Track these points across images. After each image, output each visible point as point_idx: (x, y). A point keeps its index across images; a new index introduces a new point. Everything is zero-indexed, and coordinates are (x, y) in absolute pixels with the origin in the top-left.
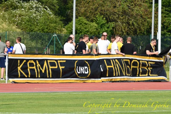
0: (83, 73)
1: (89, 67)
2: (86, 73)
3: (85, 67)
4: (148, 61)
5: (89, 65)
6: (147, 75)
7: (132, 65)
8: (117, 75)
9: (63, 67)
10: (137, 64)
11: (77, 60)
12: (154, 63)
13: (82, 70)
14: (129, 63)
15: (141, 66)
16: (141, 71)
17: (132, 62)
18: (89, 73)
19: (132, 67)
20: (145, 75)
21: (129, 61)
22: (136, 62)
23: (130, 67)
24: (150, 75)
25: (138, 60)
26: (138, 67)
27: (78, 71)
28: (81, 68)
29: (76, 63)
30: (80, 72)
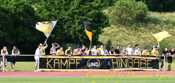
0: (95, 66)
1: (100, 63)
2: (96, 66)
3: (96, 63)
4: (146, 59)
5: (99, 62)
6: (145, 67)
8: (120, 68)
9: (79, 63)
10: (138, 61)
11: (90, 59)
12: (152, 60)
13: (93, 64)
15: (141, 62)
16: (141, 65)
17: (135, 60)
18: (99, 66)
19: (134, 62)
20: (144, 68)
21: (132, 59)
24: (147, 68)
25: (139, 59)
26: (139, 63)
27: (90, 65)
28: (93, 63)
29: (89, 60)
30: (91, 66)
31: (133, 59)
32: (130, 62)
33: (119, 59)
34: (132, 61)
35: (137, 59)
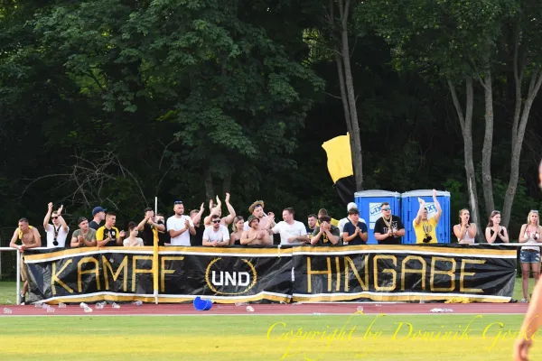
0: (234, 283)
1: (255, 273)
3: (241, 274)
4: (458, 260)
5: (253, 269)
6: (453, 288)
7: (403, 266)
8: (338, 289)
9: (171, 271)
10: (421, 264)
11: (217, 257)
12: (483, 262)
13: (228, 278)
14: (395, 263)
15: (432, 269)
16: (432, 280)
17: (405, 261)
18: (250, 285)
19: (404, 271)
20: (445, 289)
21: (395, 259)
22: (418, 261)
23: (399, 272)
24: (462, 290)
25: (423, 256)
26: (423, 271)
27: (218, 280)
28: (227, 273)
29: (212, 263)
30: (221, 284)
31: (400, 257)
32: (385, 271)
33: (337, 260)
34: (391, 267)
35: (416, 258)
